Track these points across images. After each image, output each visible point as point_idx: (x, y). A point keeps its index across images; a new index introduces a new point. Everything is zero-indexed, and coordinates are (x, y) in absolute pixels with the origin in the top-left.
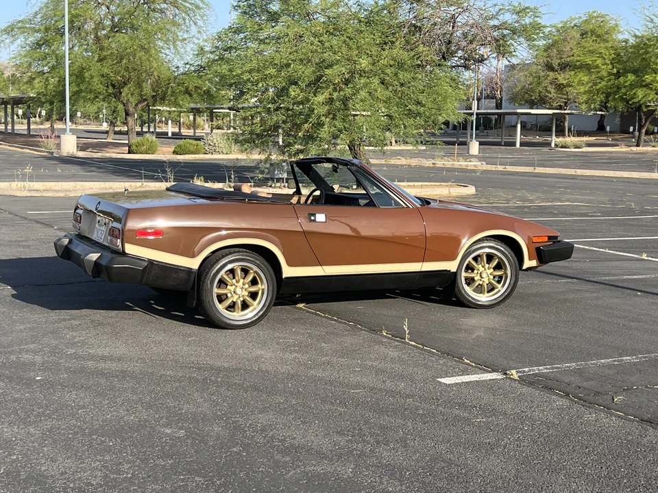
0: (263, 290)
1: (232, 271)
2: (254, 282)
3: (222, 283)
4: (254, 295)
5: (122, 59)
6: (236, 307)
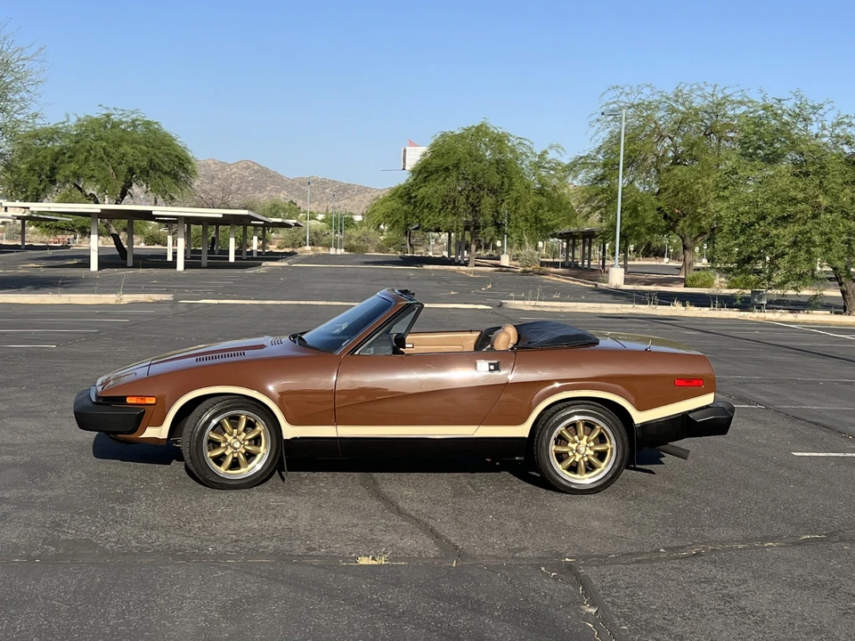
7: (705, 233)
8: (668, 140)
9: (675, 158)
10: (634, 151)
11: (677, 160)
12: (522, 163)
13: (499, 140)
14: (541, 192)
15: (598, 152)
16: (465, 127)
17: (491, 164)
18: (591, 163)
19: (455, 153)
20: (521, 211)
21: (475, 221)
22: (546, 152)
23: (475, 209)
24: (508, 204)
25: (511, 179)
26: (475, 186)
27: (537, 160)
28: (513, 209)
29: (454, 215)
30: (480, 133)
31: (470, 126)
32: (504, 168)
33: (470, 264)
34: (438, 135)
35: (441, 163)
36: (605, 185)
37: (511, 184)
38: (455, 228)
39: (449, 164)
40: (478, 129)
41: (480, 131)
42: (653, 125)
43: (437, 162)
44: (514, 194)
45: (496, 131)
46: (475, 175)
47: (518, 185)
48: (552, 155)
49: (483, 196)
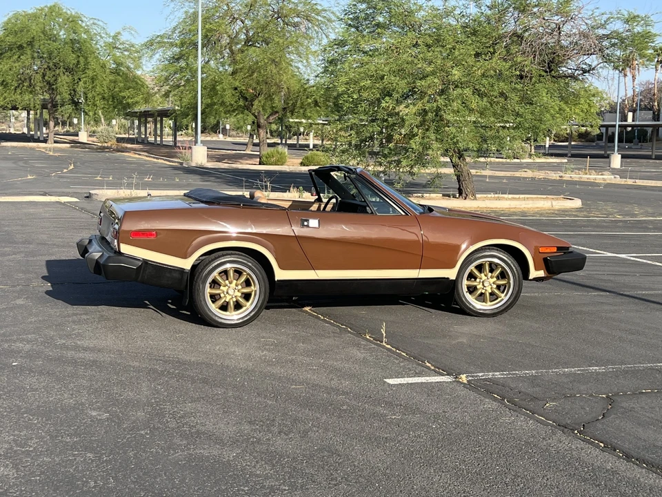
0: (255, 291)
1: (226, 272)
2: (248, 283)
3: (215, 283)
4: (247, 297)
5: (253, 72)
6: (229, 307)
7: (277, 112)
8: (239, 22)
9: (247, 41)
10: (210, 30)
11: (249, 42)
12: (96, 44)
13: (72, 22)
14: (116, 72)
15: (173, 32)
16: (38, 7)
17: (67, 43)
18: (168, 42)
19: (28, 31)
20: (98, 89)
21: (52, 100)
22: (119, 33)
23: (51, 87)
24: (85, 83)
25: (86, 58)
26: (51, 64)
27: (111, 40)
28: (90, 87)
29: (31, 92)
30: (54, 14)
31: (42, 6)
32: (79, 48)
33: (49, 141)
34: (11, 14)
35: (14, 40)
36: (183, 64)
37: (87, 63)
38: (32, 105)
39: (24, 40)
40: (52, 9)
41: (54, 11)
42: (225, 8)
43: (10, 39)
44: (90, 73)
45: (69, 12)
46: (50, 53)
47: (93, 64)
48: (125, 37)
49: (59, 74)
